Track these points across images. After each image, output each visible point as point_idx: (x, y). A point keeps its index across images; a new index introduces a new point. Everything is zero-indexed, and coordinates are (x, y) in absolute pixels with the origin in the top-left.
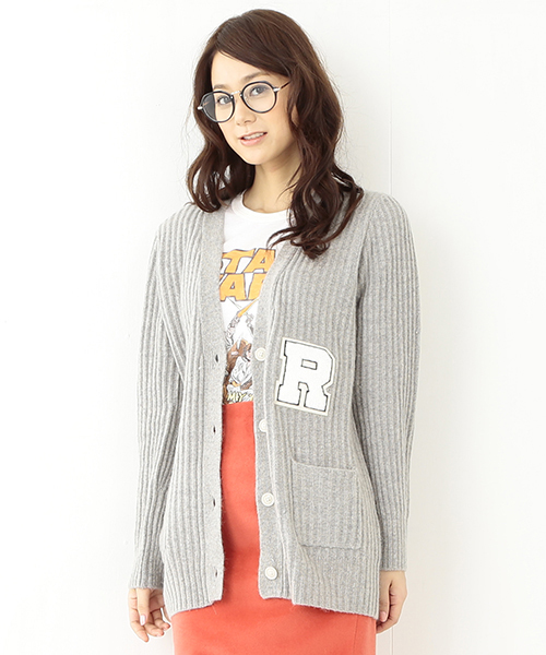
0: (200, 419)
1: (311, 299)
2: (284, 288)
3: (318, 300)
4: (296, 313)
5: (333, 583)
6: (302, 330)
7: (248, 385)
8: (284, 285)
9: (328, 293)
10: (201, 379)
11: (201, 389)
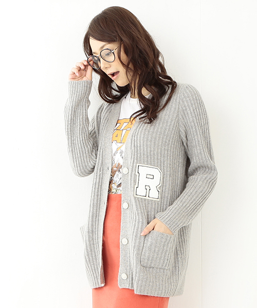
0: (99, 197)
1: (149, 143)
2: (135, 139)
3: (153, 143)
4: (142, 150)
5: (158, 284)
6: (146, 159)
7: (119, 185)
8: (136, 137)
9: (158, 138)
10: (101, 178)
11: (100, 182)
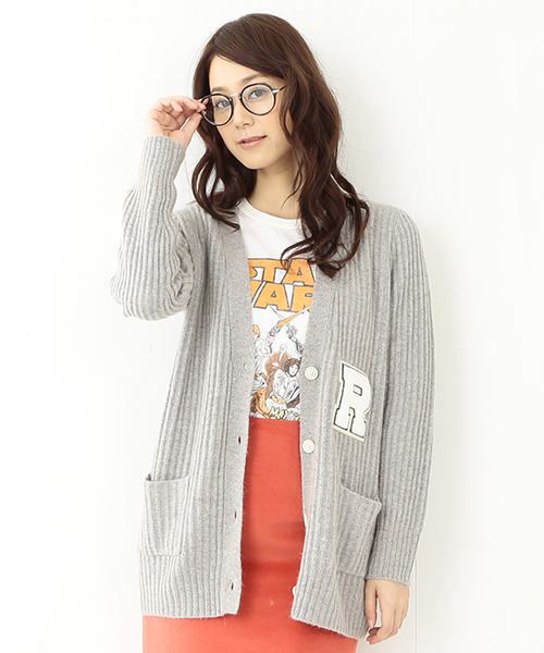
0: (225, 426)
2: (340, 309)
6: (353, 354)
7: (295, 402)
8: (341, 305)
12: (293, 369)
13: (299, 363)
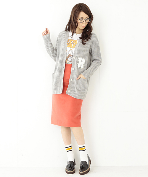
0: (62, 65)
6: (81, 56)
10: (62, 59)
12: (71, 57)
13: (72, 56)
